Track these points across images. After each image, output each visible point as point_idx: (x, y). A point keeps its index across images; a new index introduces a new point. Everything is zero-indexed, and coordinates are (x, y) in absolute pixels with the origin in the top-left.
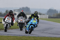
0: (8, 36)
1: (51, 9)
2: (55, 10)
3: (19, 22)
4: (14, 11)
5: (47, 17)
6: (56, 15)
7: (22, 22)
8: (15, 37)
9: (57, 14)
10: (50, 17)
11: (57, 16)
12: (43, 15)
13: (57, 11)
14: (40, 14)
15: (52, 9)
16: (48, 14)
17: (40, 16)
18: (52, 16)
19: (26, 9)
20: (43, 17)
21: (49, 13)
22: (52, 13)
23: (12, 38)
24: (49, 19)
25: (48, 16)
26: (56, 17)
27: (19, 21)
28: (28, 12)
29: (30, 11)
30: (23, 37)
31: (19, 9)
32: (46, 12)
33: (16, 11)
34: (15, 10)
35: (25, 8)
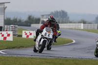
0: (32, 58)
4: (42, 18)
5: (96, 28)
8: (43, 59)
12: (90, 23)
16: (96, 23)
19: (62, 14)
20: (89, 26)
23: (38, 60)
25: (96, 25)
28: (65, 19)
29: (68, 18)
30: (56, 59)
31: (49, 14)
32: (94, 19)
33: (45, 17)
34: (43, 16)
35: (60, 12)
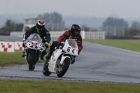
1: (112, 18)
2: (122, 20)
3: (29, 47)
4: (27, 23)
5: (103, 37)
6: (123, 32)
7: (36, 47)
9: (125, 29)
10: (109, 37)
11: (126, 33)
12: (94, 31)
13: (126, 23)
14: (87, 30)
15: (114, 17)
16: (104, 30)
17: (86, 34)
18: (115, 35)
20: (94, 35)
21: (107, 27)
22: (115, 28)
24: (107, 40)
25: (104, 33)
26: (123, 35)
27: (29, 45)
28: (58, 24)
29: (64, 23)
30: (46, 82)
31: (36, 17)
32: (100, 24)
33: (30, 21)
34: (27, 20)
35: (52, 15)
